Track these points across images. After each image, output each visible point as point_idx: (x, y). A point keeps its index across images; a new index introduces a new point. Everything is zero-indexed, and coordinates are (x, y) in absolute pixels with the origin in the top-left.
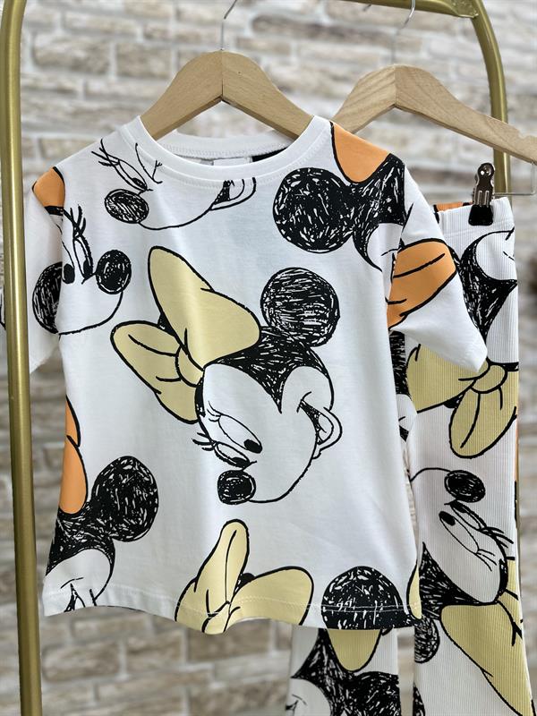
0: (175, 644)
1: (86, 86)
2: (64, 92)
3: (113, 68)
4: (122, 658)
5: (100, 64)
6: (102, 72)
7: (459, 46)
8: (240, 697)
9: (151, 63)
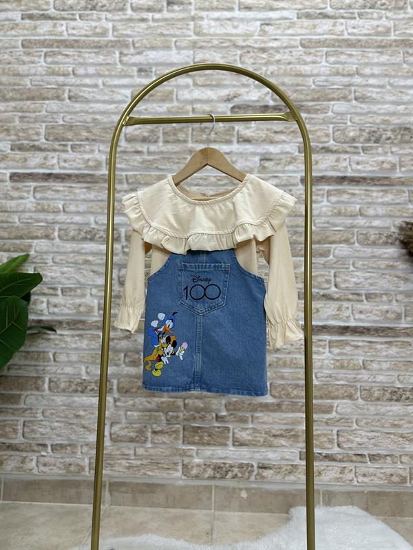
0: (176, 432)
1: (148, 148)
2: (138, 152)
3: (161, 139)
4: (149, 434)
5: (155, 137)
6: (156, 142)
7: (352, 107)
8: (211, 470)
9: (179, 135)
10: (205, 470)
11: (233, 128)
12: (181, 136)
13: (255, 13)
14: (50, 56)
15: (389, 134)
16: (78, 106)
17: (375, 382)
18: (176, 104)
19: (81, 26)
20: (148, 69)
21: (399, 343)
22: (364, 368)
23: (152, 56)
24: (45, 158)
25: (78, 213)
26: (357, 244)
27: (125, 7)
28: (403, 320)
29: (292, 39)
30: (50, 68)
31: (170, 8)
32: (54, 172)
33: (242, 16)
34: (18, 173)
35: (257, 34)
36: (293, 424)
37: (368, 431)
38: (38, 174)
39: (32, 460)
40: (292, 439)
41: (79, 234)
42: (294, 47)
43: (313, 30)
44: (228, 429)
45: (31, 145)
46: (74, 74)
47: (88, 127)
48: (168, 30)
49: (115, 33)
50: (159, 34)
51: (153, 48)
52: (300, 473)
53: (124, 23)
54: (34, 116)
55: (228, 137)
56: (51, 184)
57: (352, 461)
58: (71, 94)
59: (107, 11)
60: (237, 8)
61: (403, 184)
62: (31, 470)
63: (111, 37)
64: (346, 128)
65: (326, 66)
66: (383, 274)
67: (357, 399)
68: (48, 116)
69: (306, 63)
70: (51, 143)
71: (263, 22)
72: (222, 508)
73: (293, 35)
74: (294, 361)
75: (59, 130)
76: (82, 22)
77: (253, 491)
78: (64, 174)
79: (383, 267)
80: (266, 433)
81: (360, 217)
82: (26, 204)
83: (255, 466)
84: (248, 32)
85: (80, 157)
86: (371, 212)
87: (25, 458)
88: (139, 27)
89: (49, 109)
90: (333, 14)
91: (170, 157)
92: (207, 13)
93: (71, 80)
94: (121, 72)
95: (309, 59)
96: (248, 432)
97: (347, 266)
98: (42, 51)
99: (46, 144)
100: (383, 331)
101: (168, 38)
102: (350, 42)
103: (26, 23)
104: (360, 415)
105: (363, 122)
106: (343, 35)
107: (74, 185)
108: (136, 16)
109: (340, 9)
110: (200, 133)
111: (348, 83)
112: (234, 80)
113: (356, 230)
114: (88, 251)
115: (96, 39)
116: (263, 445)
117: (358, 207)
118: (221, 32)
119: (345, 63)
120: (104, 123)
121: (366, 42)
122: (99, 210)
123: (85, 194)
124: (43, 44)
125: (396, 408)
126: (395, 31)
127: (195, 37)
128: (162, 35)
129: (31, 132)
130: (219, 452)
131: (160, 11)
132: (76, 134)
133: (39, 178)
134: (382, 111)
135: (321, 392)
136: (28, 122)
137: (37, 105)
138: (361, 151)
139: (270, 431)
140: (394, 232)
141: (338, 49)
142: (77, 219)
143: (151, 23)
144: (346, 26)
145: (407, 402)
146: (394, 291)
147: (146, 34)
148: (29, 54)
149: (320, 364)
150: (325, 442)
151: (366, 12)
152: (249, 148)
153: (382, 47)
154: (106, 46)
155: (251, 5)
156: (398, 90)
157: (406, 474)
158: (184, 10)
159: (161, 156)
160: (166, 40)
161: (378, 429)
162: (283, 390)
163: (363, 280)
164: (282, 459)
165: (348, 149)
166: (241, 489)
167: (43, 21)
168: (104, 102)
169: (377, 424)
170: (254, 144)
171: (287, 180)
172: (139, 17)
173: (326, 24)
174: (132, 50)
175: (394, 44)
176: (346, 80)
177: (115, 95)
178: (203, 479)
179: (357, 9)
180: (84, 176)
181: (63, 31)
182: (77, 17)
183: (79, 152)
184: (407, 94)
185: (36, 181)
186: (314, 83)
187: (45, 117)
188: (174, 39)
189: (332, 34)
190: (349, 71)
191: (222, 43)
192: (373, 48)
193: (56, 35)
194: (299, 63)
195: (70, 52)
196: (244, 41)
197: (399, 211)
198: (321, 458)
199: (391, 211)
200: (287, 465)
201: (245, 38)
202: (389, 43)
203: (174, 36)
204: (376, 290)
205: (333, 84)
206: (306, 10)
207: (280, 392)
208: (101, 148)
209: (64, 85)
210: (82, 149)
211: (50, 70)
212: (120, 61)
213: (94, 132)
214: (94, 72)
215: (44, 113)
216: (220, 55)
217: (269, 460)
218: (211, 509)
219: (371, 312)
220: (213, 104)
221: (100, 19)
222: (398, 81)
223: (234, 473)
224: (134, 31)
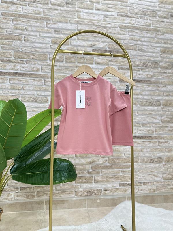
1: (59, 64)
5: (62, 60)
6: (62, 62)
7: (138, 53)
8: (86, 193)
9: (72, 60)
10: (84, 193)
11: (93, 58)
12: (73, 60)
13: (102, 12)
14: (15, 21)
15: (150, 64)
16: (28, 44)
17: (145, 156)
18: (70, 46)
19: (29, 9)
20: (58, 30)
21: (153, 142)
22: (141, 151)
23: (60, 25)
24: (14, 66)
25: (30, 90)
26: (139, 105)
27: (48, 3)
28: (154, 133)
29: (116, 24)
30: (15, 26)
31: (67, 5)
32: (18, 72)
33: (96, 13)
34: (2, 72)
35: (102, 21)
36: (116, 173)
37: (143, 174)
38: (11, 73)
39: (12, 195)
40: (116, 179)
41: (30, 99)
42: (116, 27)
43: (123, 22)
44: (92, 176)
45: (7, 59)
46: (26, 30)
47: (33, 53)
48: (66, 15)
49: (44, 14)
50: (63, 16)
51: (60, 22)
52: (119, 191)
53: (48, 10)
54: (9, 47)
55: (91, 62)
56: (17, 77)
57: (137, 185)
58: (25, 38)
59: (40, 4)
60: (94, 9)
61: (155, 83)
62: (12, 199)
63: (42, 15)
64: (135, 61)
65: (128, 36)
66: (148, 116)
67: (139, 163)
68: (15, 47)
69: (121, 34)
70: (17, 59)
71: (104, 16)
72: (91, 207)
73: (116, 23)
74: (117, 150)
75: (21, 54)
76: (29, 7)
77: (102, 199)
78: (23, 73)
79: (148, 114)
80: (107, 177)
81: (140, 95)
82: (6, 85)
83: (103, 190)
84: (99, 19)
85: (30, 66)
86: (144, 93)
87: (9, 194)
88: (55, 12)
89: (15, 44)
90: (130, 16)
91: (68, 68)
92: (82, 10)
93: (25, 32)
94: (47, 31)
95: (122, 33)
96: (100, 177)
97: (135, 113)
98: (11, 18)
99: (14, 59)
100: (148, 137)
101: (67, 19)
102: (137, 28)
103: (3, 5)
104: (140, 168)
105: (141, 59)
106: (134, 24)
107: (27, 78)
108: (53, 7)
109: (133, 14)
110: (80, 59)
111: (136, 44)
112: (93, 38)
113: (138, 100)
114: (34, 106)
115: (36, 16)
116: (106, 182)
117: (139, 91)
118: (88, 18)
119: (135, 36)
120: (40, 52)
121: (142, 28)
122: (39, 89)
123: (32, 82)
124: (12, 15)
125: (152, 165)
126: (152, 25)
127: (77, 19)
128: (64, 17)
129: (7, 54)
130: (89, 185)
131: (63, 6)
132: (28, 56)
133: (12, 75)
134: (148, 55)
135: (126, 161)
136: (6, 49)
137: (9, 42)
138: (140, 70)
139: (108, 176)
140: (152, 101)
141: (132, 30)
142: (29, 93)
143: (59, 11)
144: (135, 21)
145: (156, 163)
146: (151, 123)
147: (57, 16)
148: (5, 19)
149: (126, 150)
150: (128, 179)
151: (142, 16)
152: (99, 66)
153: (148, 31)
154: (40, 19)
155: (100, 9)
156: (153, 48)
157: (155, 188)
158: (73, 7)
159: (64, 68)
160: (66, 19)
161: (146, 173)
162: (113, 160)
163: (141, 119)
164: (113, 186)
165: (136, 69)
166: (97, 199)
167: (11, 5)
168: (40, 43)
169: (146, 171)
170: (101, 65)
171: (114, 80)
172: (54, 8)
173: (128, 19)
174: (51, 22)
175: (152, 30)
176: (135, 42)
177: (45, 40)
178: (83, 196)
179: (139, 15)
180: (32, 74)
181: (21, 10)
182: (27, 5)
183: (29, 64)
184: (156, 50)
185: (10, 76)
186: (124, 42)
187: (14, 48)
188: (69, 19)
189: (130, 24)
190: (136, 39)
191: (89, 23)
192: (145, 31)
193: (17, 12)
194: (118, 34)
195: (24, 20)
196: (97, 23)
197: (153, 93)
198: (127, 185)
199: (151, 93)
200: (114, 189)
201: (98, 22)
202: (151, 29)
203: (69, 18)
204: (145, 122)
205: (131, 43)
206: (121, 13)
207: (112, 161)
208: (39, 63)
209: (22, 34)
210: (31, 63)
211: (15, 27)
212: (46, 26)
213: (36, 56)
214: (35, 30)
215: (13, 46)
216: (88, 28)
217: (108, 187)
218: (86, 208)
219: (144, 130)
220: (85, 48)
221: (37, 7)
222: (154, 44)
223: (95, 193)
224: (52, 14)
